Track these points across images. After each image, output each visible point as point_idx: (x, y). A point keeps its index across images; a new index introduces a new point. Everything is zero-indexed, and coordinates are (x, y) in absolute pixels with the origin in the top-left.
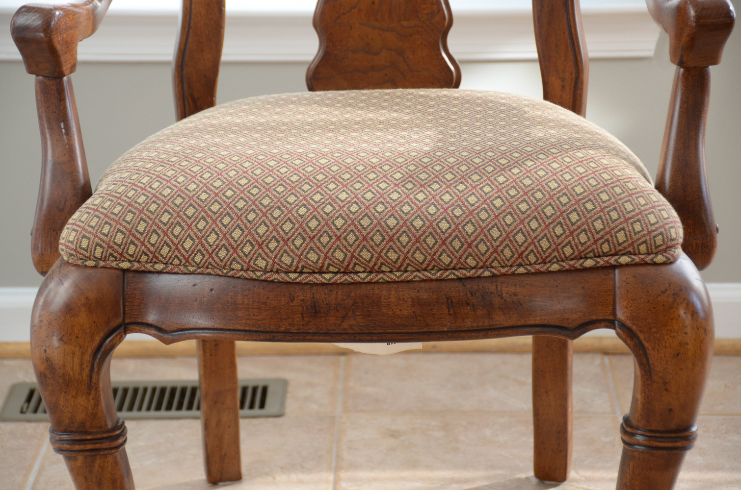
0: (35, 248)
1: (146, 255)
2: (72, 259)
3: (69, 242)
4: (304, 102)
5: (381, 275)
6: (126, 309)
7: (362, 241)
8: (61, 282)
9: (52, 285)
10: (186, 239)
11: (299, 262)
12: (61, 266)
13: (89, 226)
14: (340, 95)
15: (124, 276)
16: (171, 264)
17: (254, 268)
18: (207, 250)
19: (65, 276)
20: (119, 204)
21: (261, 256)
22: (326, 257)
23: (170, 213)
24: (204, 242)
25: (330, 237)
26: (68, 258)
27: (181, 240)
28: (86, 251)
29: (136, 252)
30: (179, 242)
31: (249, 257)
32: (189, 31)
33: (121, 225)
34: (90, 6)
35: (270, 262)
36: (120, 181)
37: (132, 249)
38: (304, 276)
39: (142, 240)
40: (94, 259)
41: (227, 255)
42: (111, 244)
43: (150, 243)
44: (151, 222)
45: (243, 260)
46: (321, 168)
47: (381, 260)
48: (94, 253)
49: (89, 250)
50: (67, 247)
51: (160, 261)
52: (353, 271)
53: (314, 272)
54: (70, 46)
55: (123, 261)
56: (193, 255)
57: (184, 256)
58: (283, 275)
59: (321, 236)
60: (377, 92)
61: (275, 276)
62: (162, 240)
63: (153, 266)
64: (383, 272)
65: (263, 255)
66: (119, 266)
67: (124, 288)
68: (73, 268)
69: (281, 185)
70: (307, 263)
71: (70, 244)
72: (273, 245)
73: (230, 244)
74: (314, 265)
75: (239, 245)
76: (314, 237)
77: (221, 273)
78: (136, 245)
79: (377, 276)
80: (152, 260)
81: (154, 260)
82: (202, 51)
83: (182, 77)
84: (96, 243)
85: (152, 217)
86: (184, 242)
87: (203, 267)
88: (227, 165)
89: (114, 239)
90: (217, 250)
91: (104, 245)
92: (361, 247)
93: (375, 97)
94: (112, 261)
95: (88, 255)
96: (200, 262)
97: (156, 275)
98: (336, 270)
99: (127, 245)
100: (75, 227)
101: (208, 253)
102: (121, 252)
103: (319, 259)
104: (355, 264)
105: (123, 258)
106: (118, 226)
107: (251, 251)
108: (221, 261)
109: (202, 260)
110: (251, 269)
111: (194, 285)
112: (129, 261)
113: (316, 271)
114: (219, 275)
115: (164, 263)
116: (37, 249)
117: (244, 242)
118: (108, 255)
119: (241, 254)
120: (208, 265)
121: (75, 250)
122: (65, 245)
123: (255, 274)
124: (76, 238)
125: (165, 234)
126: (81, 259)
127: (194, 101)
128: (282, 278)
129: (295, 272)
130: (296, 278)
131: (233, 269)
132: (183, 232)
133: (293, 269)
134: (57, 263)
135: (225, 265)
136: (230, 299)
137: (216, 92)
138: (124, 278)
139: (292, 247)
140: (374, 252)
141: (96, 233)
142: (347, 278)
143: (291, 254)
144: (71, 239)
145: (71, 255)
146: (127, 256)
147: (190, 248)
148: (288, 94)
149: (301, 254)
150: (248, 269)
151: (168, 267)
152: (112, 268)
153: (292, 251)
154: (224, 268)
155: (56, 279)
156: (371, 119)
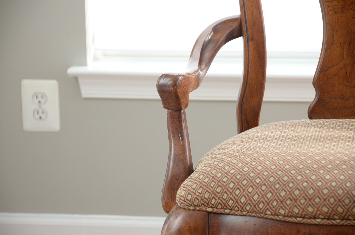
0: (163, 199)
1: (221, 204)
2: (183, 205)
3: (181, 196)
4: (307, 125)
5: (349, 222)
6: (210, 233)
7: (338, 202)
8: (176, 217)
9: (172, 219)
10: (242, 197)
11: (303, 212)
12: (176, 209)
13: (192, 188)
14: (327, 122)
15: (209, 215)
16: (234, 210)
17: (278, 214)
18: (253, 203)
19: (179, 214)
20: (207, 177)
21: (282, 208)
22: (318, 210)
23: (234, 183)
24: (251, 199)
25: (320, 199)
26: (180, 205)
27: (239, 198)
28: (190, 201)
29: (216, 203)
30: (238, 199)
31: (275, 208)
32: (246, 86)
33: (208, 188)
34: (197, 74)
35: (287, 211)
36: (208, 165)
37: (213, 201)
38: (305, 220)
39: (219, 196)
40: (194, 206)
41: (264, 206)
42: (203, 198)
43: (223, 198)
44: (224, 187)
45: (272, 210)
46: (316, 161)
47: (349, 213)
48: (194, 203)
49: (191, 201)
50: (180, 199)
51: (228, 208)
52: (333, 218)
53: (311, 218)
54: (186, 94)
55: (209, 207)
56: (246, 206)
57: (240, 206)
58: (294, 219)
59: (315, 198)
60: (347, 121)
61: (290, 219)
62: (229, 197)
63: (224, 211)
64: (350, 220)
65: (283, 207)
66: (207, 210)
67: (208, 222)
68: (183, 210)
69: (294, 170)
70: (307, 213)
71: (181, 198)
72: (289, 202)
73: (266, 201)
74: (311, 214)
75: (270, 201)
76: (311, 199)
77: (260, 216)
78: (216, 199)
79: (346, 222)
80: (224, 207)
81: (225, 207)
82: (253, 97)
83: (241, 110)
84: (195, 197)
85: (224, 184)
86: (241, 198)
87: (250, 212)
88: (265, 158)
89: (205, 196)
90: (258, 203)
91: (199, 198)
92: (337, 205)
93: (346, 124)
94: (203, 207)
95: (190, 203)
96: (249, 210)
97: (226, 216)
98: (323, 217)
99: (211, 199)
100: (184, 189)
101: (254, 205)
102: (207, 202)
103: (314, 211)
104: (334, 215)
105: (208, 206)
106: (207, 189)
107: (277, 205)
108: (261, 209)
109: (250, 208)
110: (276, 214)
111: (246, 222)
112: (212, 207)
113: (312, 217)
114: (259, 217)
115: (230, 209)
116: (165, 199)
117: (273, 200)
118: (201, 204)
119: (271, 206)
120: (253, 211)
121: (184, 201)
122: (179, 198)
123: (278, 217)
124: (185, 194)
125: (231, 194)
126: (187, 206)
127: (247, 122)
128: (294, 220)
129: (300, 217)
130: (301, 221)
131: (267, 214)
132: (241, 193)
133: (299, 215)
134: (175, 207)
135: (262, 212)
136: (265, 230)
137: (259, 118)
138: (209, 216)
139: (299, 204)
140: (345, 209)
141: (195, 192)
142: (329, 222)
143: (299, 207)
144: (182, 195)
145: (182, 203)
146: (211, 205)
147: (244, 202)
148: (298, 120)
149: (304, 208)
150: (275, 215)
151: (232, 211)
152: (203, 211)
153: (299, 206)
154: (262, 213)
155: (174, 215)
156: (343, 136)
